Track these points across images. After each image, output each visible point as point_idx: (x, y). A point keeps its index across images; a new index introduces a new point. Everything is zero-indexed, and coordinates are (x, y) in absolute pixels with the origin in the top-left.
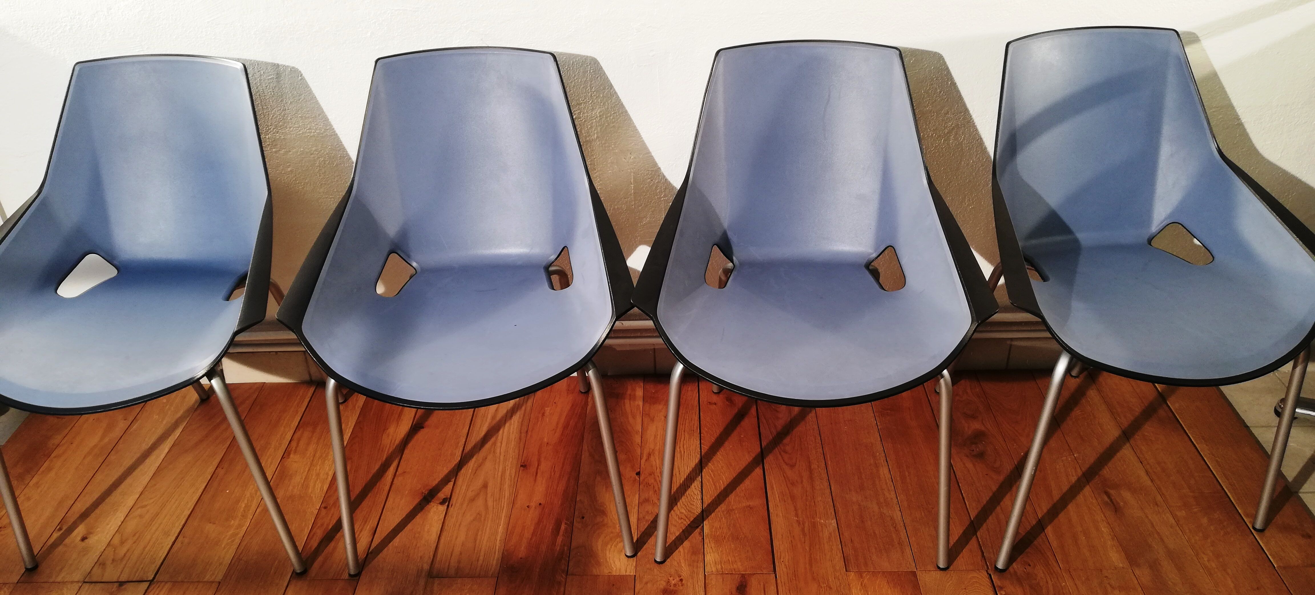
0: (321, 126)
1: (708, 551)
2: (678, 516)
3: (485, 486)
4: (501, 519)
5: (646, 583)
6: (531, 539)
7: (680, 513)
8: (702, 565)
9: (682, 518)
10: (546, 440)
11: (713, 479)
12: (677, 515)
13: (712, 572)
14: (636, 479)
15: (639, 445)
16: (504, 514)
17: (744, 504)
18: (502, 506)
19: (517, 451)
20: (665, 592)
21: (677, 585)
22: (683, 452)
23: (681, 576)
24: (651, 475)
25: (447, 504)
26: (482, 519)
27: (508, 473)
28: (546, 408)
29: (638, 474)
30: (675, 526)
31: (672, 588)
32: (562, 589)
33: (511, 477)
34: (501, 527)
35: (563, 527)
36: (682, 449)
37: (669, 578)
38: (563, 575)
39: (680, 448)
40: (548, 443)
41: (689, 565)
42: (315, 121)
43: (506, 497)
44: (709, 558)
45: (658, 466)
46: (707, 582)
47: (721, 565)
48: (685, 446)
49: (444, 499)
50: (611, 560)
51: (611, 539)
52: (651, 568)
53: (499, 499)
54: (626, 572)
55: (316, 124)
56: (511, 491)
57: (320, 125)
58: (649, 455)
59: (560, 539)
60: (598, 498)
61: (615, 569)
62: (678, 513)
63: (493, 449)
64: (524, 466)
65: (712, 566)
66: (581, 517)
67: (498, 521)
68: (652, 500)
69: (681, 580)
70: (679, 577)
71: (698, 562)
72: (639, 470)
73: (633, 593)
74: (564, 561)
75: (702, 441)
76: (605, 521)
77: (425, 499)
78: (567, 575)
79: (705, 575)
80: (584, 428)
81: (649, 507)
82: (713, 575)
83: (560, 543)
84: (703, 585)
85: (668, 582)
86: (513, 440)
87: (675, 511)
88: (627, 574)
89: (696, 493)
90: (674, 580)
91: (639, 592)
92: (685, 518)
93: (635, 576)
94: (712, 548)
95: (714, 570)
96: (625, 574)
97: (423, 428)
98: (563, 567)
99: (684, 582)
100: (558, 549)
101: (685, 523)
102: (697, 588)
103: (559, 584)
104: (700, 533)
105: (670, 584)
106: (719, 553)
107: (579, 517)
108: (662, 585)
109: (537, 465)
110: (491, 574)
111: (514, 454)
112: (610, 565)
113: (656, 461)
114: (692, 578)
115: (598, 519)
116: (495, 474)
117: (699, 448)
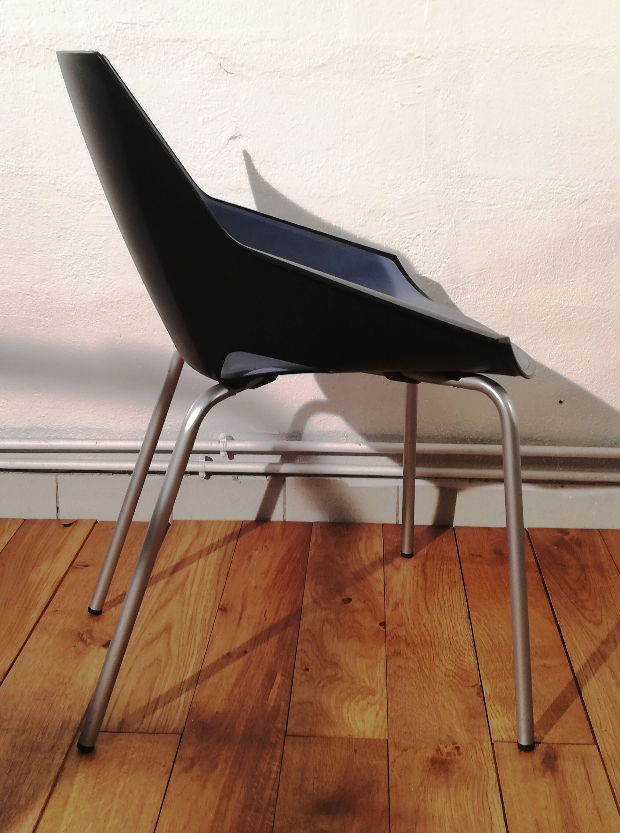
0: (13, 164)
1: (494, 715)
2: (443, 673)
3: (168, 628)
4: (189, 666)
6: (232, 691)
7: (447, 669)
8: (486, 730)
9: (449, 676)
10: (253, 583)
11: (489, 635)
13: (503, 739)
14: (380, 630)
16: (193, 660)
17: (538, 663)
18: (191, 652)
19: (213, 593)
20: (435, 762)
21: (452, 755)
22: (442, 604)
24: (401, 626)
26: (163, 664)
27: (200, 616)
28: (253, 552)
30: (442, 684)
31: (444, 757)
32: (279, 753)
33: (205, 621)
35: (278, 679)
36: (441, 599)
37: (440, 745)
38: (280, 736)
39: (438, 599)
40: (256, 587)
41: (468, 730)
42: (6, 156)
43: (197, 643)
44: (494, 723)
45: (410, 617)
46: (496, 751)
47: (515, 732)
48: (445, 598)
50: (350, 719)
51: (349, 695)
52: (411, 732)
53: (187, 644)
54: (374, 735)
55: (7, 161)
56: (204, 635)
57: (12, 162)
58: (396, 605)
59: (274, 692)
60: (327, 649)
61: (357, 731)
62: (444, 670)
63: (180, 592)
64: (223, 610)
65: (502, 732)
66: (304, 668)
67: (184, 669)
68: (406, 654)
69: (457, 748)
70: (453, 744)
71: (479, 727)
72: (383, 620)
73: (385, 762)
74: (280, 719)
75: (467, 593)
76: (340, 675)
77: (83, 640)
78: (286, 735)
79: (492, 744)
80: (306, 573)
81: (402, 662)
82: (505, 743)
83: (274, 698)
84: (492, 756)
85: (438, 750)
86: (209, 581)
87: (438, 667)
88: (375, 738)
89: (467, 648)
90: (446, 747)
91: (395, 761)
92: (454, 675)
93: (388, 741)
94: (497, 711)
95: (505, 737)
96: (372, 738)
97: (86, 566)
98: (279, 726)
99: (461, 751)
100: (272, 704)
101: (455, 681)
102: (482, 759)
103: (274, 746)
104: (478, 694)
105: (441, 753)
106: (509, 718)
107: (302, 668)
108: (430, 753)
109: (240, 610)
110: (172, 730)
111: (209, 597)
112: (349, 726)
113: (406, 611)
114: (474, 747)
115: (329, 672)
116: (182, 617)
117: (465, 600)
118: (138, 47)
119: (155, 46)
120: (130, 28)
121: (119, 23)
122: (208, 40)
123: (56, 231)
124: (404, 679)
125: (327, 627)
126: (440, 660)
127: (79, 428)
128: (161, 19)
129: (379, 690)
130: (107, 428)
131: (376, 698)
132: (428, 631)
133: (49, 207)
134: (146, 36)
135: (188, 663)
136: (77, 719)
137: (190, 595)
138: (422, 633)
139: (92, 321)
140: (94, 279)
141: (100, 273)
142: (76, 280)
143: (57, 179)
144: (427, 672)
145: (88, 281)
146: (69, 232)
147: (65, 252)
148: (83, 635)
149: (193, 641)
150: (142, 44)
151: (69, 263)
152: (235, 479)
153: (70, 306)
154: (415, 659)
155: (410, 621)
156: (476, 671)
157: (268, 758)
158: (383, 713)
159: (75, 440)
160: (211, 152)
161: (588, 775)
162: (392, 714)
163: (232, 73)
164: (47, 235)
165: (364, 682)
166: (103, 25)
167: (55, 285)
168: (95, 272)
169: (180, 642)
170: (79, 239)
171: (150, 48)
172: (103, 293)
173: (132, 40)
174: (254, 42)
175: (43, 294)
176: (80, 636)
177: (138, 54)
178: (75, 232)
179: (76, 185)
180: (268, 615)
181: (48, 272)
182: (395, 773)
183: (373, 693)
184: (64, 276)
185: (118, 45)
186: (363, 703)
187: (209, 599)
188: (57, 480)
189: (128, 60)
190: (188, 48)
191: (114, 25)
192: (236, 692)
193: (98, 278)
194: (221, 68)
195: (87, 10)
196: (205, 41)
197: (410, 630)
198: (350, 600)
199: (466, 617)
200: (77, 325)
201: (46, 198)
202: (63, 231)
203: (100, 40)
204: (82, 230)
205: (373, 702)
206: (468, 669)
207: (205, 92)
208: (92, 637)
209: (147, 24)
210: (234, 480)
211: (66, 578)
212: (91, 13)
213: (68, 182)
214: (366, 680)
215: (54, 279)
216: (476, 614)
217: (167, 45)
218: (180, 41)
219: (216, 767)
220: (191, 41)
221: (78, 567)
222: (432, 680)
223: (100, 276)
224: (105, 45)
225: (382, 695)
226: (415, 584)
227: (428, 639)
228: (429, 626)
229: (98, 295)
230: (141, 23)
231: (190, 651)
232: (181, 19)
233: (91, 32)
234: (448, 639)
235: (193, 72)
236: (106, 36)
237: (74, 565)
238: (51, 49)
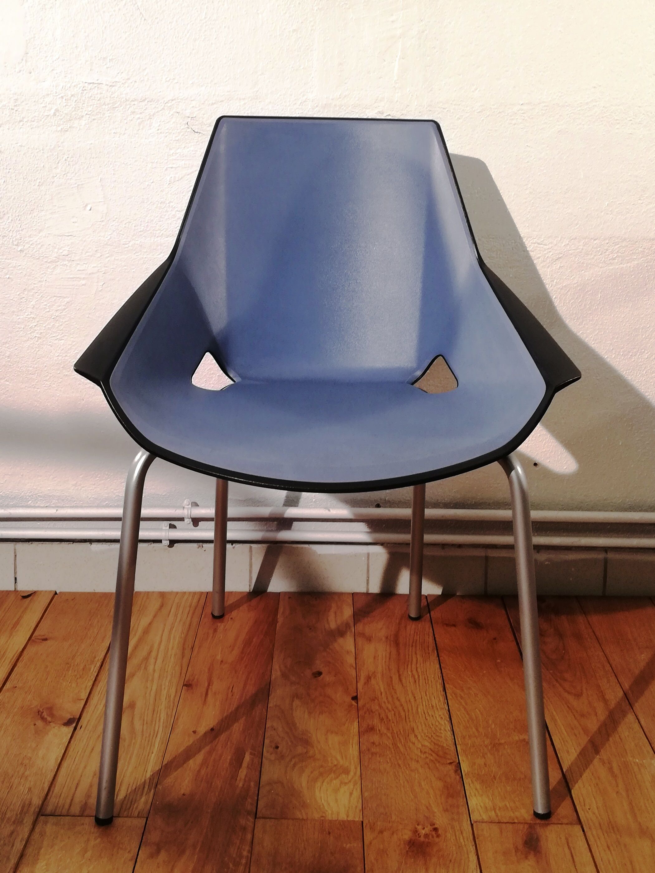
1: (473, 794)
2: (419, 750)
3: (131, 706)
4: (154, 745)
5: (381, 832)
6: (199, 771)
7: (422, 746)
8: (464, 810)
9: (425, 752)
10: (219, 657)
11: (465, 709)
12: (417, 748)
13: (483, 819)
14: (352, 705)
15: (353, 666)
17: (517, 738)
18: (156, 730)
19: (178, 668)
20: (413, 845)
21: (431, 837)
22: (416, 677)
23: (434, 824)
24: (374, 700)
25: (74, 725)
26: (127, 743)
27: (164, 693)
29: (355, 698)
30: (417, 762)
31: (422, 839)
32: (249, 836)
33: (170, 697)
34: (153, 755)
35: (247, 758)
36: (414, 672)
37: (417, 826)
38: (250, 818)
39: (412, 671)
40: (222, 661)
41: (446, 811)
43: (162, 720)
44: (473, 802)
45: (382, 690)
46: (475, 832)
47: (495, 812)
48: (419, 670)
49: (70, 719)
50: (323, 800)
51: (321, 774)
52: (386, 813)
53: (152, 722)
54: (348, 817)
56: (169, 713)
58: (369, 678)
59: (243, 773)
60: (298, 725)
61: (330, 812)
62: (420, 746)
64: (188, 685)
65: (481, 812)
66: (274, 746)
69: (436, 829)
70: (431, 825)
71: (458, 807)
72: (355, 694)
73: (360, 845)
74: (249, 800)
75: (442, 665)
76: (311, 753)
77: (43, 718)
78: (256, 818)
79: (472, 825)
80: (274, 645)
81: (375, 738)
82: (484, 824)
83: (243, 778)
84: (471, 837)
85: (415, 831)
86: (173, 656)
87: (414, 744)
88: (349, 819)
89: (443, 723)
90: (424, 829)
91: (371, 843)
92: (430, 752)
93: (362, 822)
94: (476, 789)
95: (485, 817)
96: (345, 819)
97: (46, 640)
98: (249, 807)
99: (440, 832)
100: (241, 785)
101: (432, 758)
102: (462, 840)
103: (244, 829)
104: (456, 771)
105: (419, 834)
106: (488, 796)
107: (271, 746)
108: (407, 835)
109: (206, 684)
110: (136, 814)
111: (174, 671)
112: (322, 807)
113: (379, 685)
114: (453, 828)
115: (300, 749)
116: (146, 694)
117: (440, 673)
118: (104, 107)
119: (121, 106)
120: (96, 88)
121: (85, 83)
122: (175, 100)
123: (18, 293)
124: (378, 756)
125: (297, 702)
126: (416, 736)
127: (39, 496)
128: (128, 79)
129: (353, 768)
130: (67, 494)
131: (350, 777)
132: (402, 705)
133: (12, 269)
134: (112, 96)
135: (153, 742)
136: (37, 802)
137: (154, 671)
138: (396, 707)
139: (54, 384)
140: (57, 341)
141: (63, 335)
142: (38, 343)
143: (20, 239)
144: (402, 749)
145: (50, 343)
146: (32, 293)
147: (27, 314)
148: (43, 712)
149: (158, 718)
150: (108, 104)
151: (31, 325)
152: (199, 546)
153: (31, 369)
154: (389, 735)
155: (383, 694)
156: (453, 748)
157: (238, 842)
158: (357, 793)
159: (35, 507)
160: (178, 212)
161: (572, 856)
162: (366, 794)
163: (200, 133)
164: (9, 297)
165: (337, 760)
166: (69, 85)
167: (16, 348)
168: (57, 334)
169: (144, 720)
170: (42, 301)
171: (116, 107)
172: (66, 356)
173: (98, 100)
174: (222, 101)
175: (4, 357)
176: (40, 714)
177: (104, 114)
178: (37, 294)
179: (39, 246)
180: (235, 690)
181: (10, 335)
182: (371, 857)
183: (346, 771)
184: (25, 339)
185: (84, 105)
186: (336, 782)
187: (174, 673)
188: (15, 550)
189: (94, 119)
190: (155, 107)
191: (80, 85)
192: (203, 772)
193: (61, 340)
194: (188, 128)
195: (53, 70)
196: (172, 100)
197: (383, 705)
198: (320, 673)
199: (442, 689)
200: (38, 389)
201: (8, 259)
202: (26, 293)
203: (65, 100)
204: (45, 292)
205: (346, 781)
206: (445, 745)
207: (172, 152)
208: (52, 715)
209: (114, 84)
210: (198, 548)
211: (25, 652)
212: (56, 74)
213: (31, 243)
214: (339, 758)
215: (15, 342)
216: (451, 686)
217: (134, 105)
218: (146, 101)
219: (183, 852)
220: (158, 100)
221: (37, 641)
222: (408, 757)
223: (63, 338)
224: (70, 105)
225: (355, 774)
226: (388, 655)
227: (403, 714)
228: (403, 700)
229: (60, 358)
230: (107, 83)
231: (154, 730)
232: (148, 79)
233: (56, 93)
234: (423, 713)
235: (159, 131)
236: (72, 96)
237: (33, 638)
238: (16, 109)
